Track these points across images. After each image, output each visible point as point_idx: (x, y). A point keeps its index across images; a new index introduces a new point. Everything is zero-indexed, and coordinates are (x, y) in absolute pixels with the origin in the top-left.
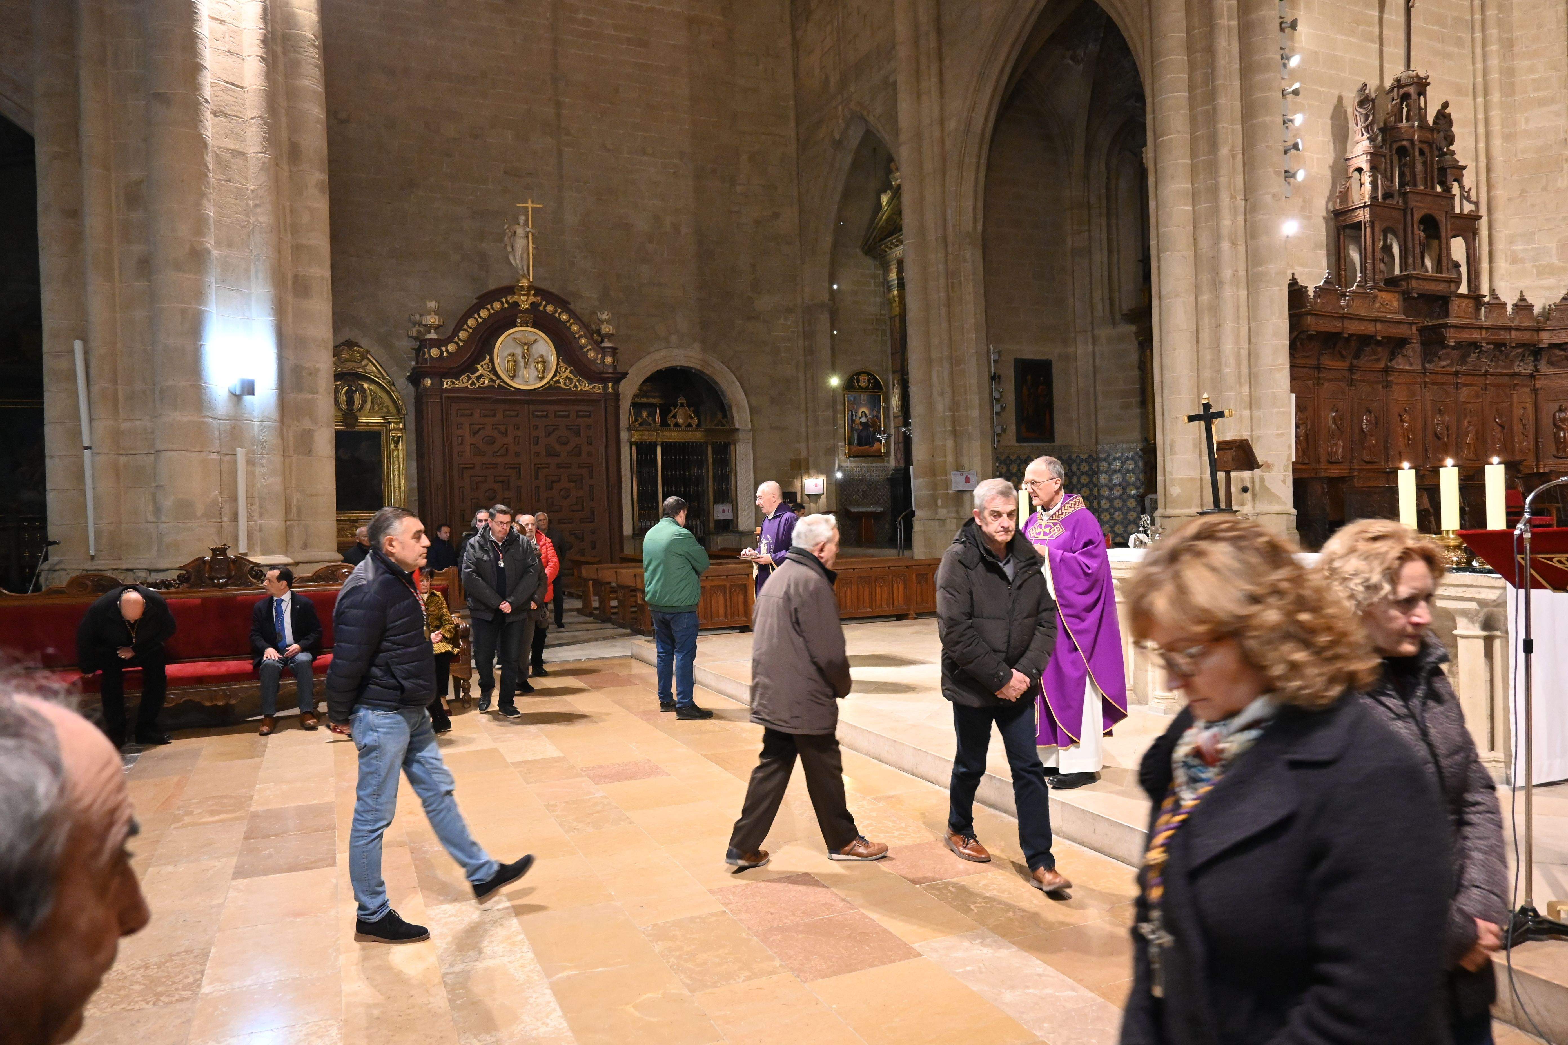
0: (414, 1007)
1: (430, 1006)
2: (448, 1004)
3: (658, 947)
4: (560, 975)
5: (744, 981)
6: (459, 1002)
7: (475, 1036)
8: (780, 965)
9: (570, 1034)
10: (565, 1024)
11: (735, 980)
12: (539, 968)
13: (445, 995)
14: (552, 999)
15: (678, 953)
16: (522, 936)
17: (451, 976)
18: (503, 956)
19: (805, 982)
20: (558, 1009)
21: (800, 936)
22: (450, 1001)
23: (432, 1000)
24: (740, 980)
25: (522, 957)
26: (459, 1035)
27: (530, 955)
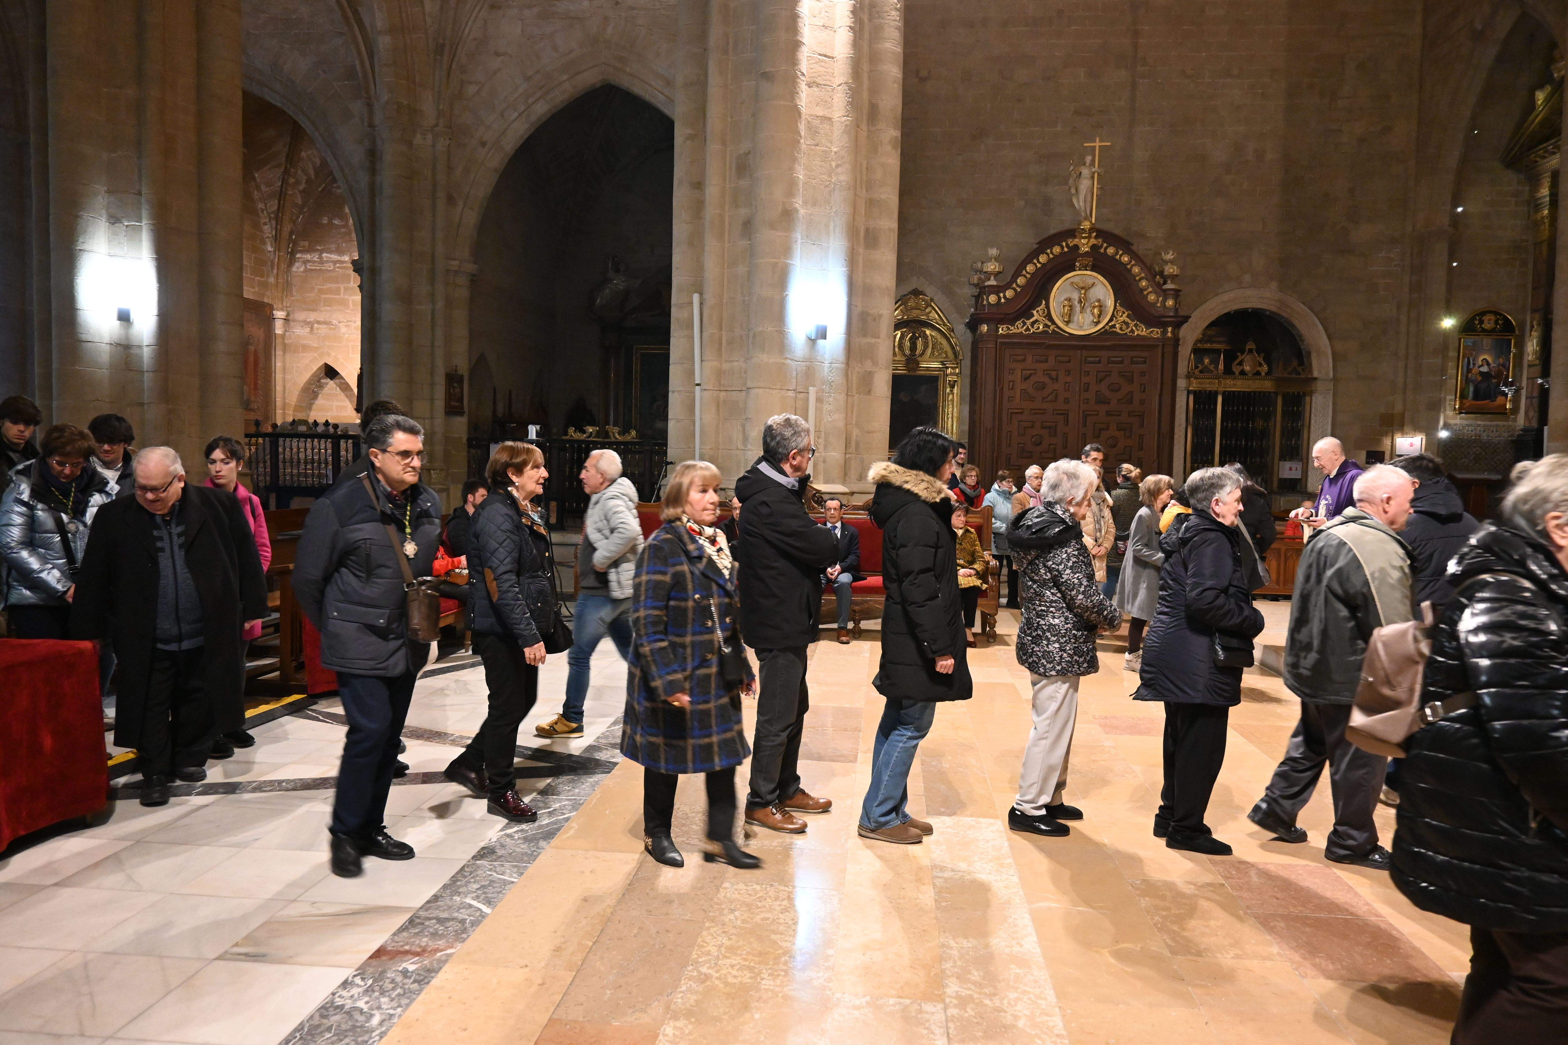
0: (904, 898)
1: (918, 901)
2: (934, 903)
3: (1144, 902)
4: (1041, 904)
5: (1233, 958)
6: (944, 904)
7: (954, 938)
8: (1278, 954)
9: (1041, 959)
10: (1038, 950)
11: (1222, 954)
12: (1021, 893)
13: (933, 895)
14: (1030, 924)
15: (1164, 913)
16: (1010, 860)
17: (939, 880)
18: (990, 874)
19: (1303, 977)
20: (1034, 933)
21: (1307, 929)
22: (936, 901)
23: (921, 896)
24: (1229, 957)
25: (1007, 879)
26: (939, 933)
27: (1015, 879)
